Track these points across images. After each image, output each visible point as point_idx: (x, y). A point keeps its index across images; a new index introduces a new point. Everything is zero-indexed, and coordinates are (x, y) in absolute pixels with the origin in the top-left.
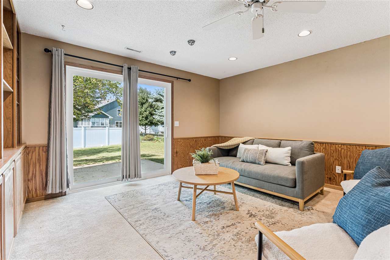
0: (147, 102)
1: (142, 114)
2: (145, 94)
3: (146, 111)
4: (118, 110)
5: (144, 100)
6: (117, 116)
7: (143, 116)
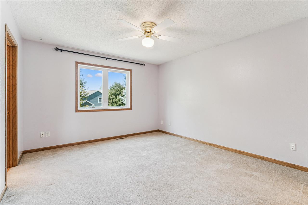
0: (120, 94)
1: (117, 103)
2: (119, 88)
3: (119, 101)
4: (99, 99)
5: (118, 92)
6: (99, 103)
7: (117, 104)
